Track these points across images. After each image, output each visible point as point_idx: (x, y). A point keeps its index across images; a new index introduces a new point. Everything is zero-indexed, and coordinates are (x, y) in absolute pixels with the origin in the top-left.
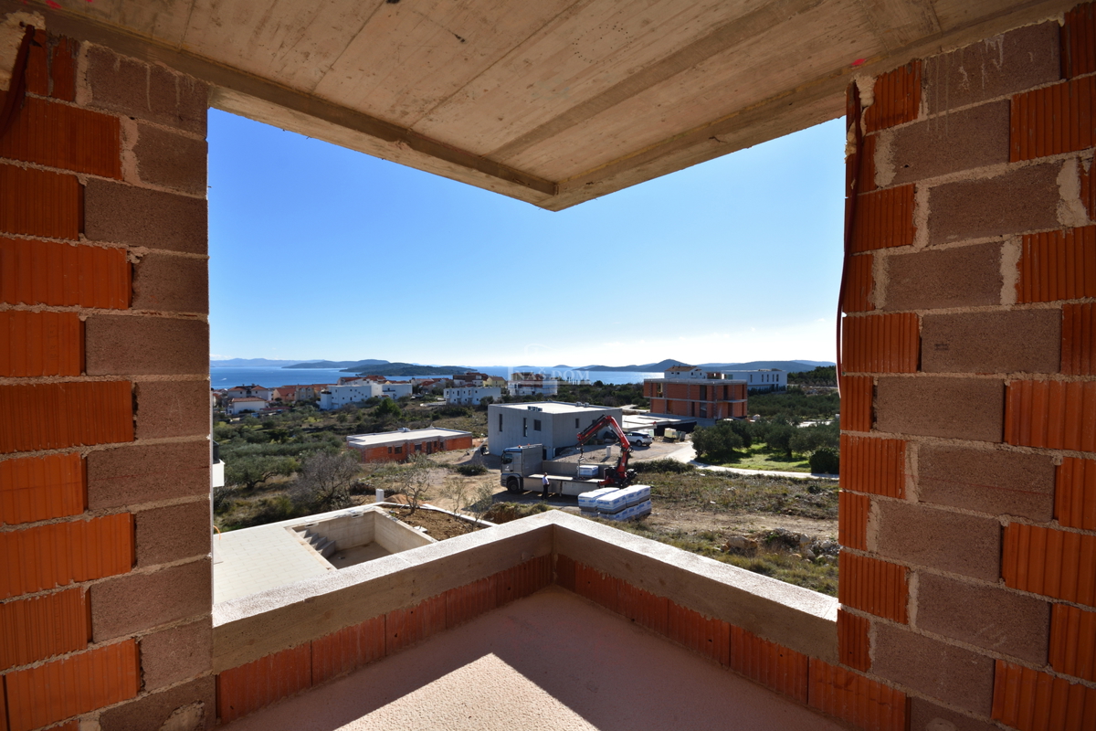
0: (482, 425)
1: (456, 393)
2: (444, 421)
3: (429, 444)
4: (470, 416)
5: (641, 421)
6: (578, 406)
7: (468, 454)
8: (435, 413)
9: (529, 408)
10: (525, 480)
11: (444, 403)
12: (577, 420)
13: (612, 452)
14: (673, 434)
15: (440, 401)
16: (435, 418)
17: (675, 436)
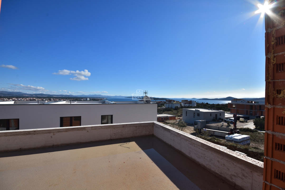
0: (176, 114)
1: (168, 105)
2: (166, 112)
3: (165, 118)
4: (172, 111)
5: (229, 115)
6: (209, 110)
7: (177, 121)
8: (163, 110)
9: (195, 110)
10: (202, 130)
11: (165, 108)
12: (211, 114)
13: (224, 124)
14: (243, 120)
15: (164, 107)
16: (164, 111)
17: (244, 121)
